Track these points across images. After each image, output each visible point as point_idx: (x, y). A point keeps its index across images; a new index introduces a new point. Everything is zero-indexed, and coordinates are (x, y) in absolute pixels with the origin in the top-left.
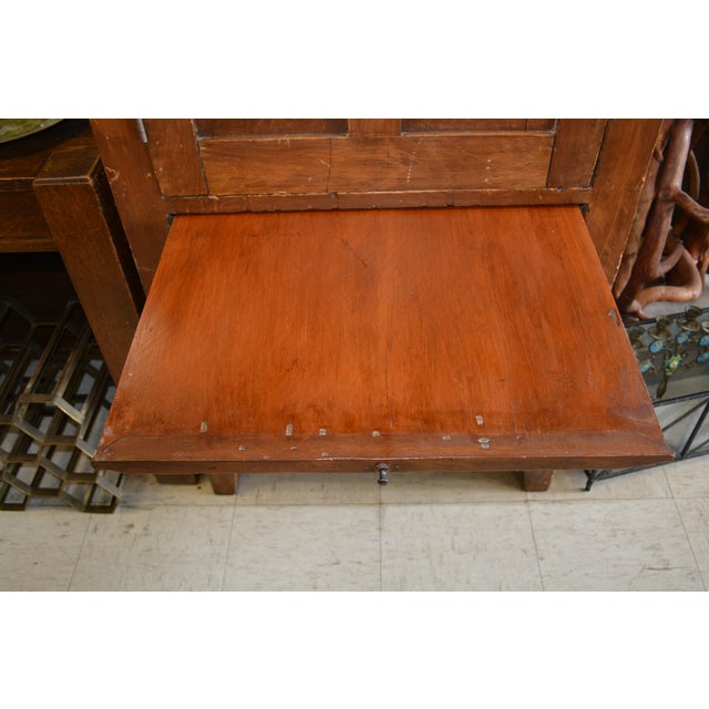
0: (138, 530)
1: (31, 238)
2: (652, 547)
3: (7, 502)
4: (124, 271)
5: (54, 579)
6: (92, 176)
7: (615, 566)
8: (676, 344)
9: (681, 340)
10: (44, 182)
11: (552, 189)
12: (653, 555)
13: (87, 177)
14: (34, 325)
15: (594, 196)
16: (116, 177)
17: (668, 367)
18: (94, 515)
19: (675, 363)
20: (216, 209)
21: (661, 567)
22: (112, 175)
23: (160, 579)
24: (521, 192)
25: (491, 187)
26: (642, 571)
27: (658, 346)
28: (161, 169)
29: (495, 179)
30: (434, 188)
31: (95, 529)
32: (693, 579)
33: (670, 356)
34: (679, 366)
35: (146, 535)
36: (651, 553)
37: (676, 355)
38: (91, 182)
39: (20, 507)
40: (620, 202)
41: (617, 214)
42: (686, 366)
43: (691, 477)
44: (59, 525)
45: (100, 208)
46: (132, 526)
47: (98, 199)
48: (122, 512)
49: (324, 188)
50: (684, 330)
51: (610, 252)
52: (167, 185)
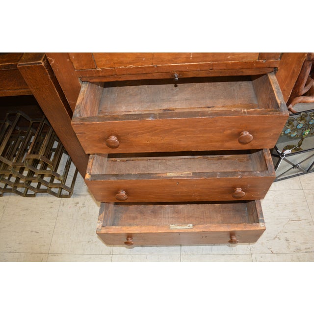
0: (80, 205)
1: (21, 89)
2: (293, 211)
3: (28, 193)
4: (63, 103)
5: (48, 225)
6: (43, 61)
7: (277, 219)
8: (309, 124)
9: (311, 123)
10: (22, 65)
11: (261, 61)
12: (294, 214)
13: (41, 61)
14: (32, 122)
15: (281, 64)
16: (53, 62)
17: (304, 134)
18: (63, 199)
19: (307, 133)
20: (101, 74)
21: (297, 219)
22: (51, 61)
23: (90, 225)
24: (245, 62)
25: (231, 60)
26: (289, 221)
27: (300, 126)
28: (73, 57)
29: (233, 56)
30: (204, 62)
31: (63, 205)
32: (310, 225)
33: (305, 130)
34: (309, 133)
35: (84, 207)
36: (293, 213)
37: (308, 129)
38: (43, 64)
39: (33, 196)
40: (293, 66)
41: (291, 71)
42: (312, 133)
43: (310, 180)
44: (49, 203)
45: (49, 76)
46: (78, 203)
47: (47, 72)
48: (74, 197)
49: (151, 63)
50: (312, 119)
51: (286, 89)
52: (77, 65)
